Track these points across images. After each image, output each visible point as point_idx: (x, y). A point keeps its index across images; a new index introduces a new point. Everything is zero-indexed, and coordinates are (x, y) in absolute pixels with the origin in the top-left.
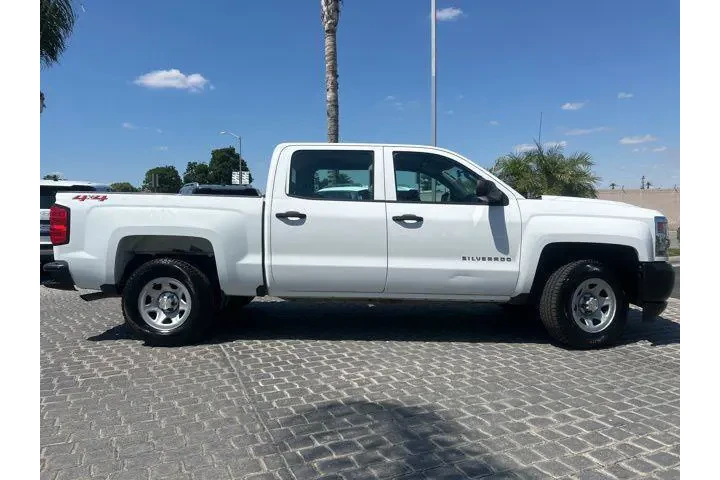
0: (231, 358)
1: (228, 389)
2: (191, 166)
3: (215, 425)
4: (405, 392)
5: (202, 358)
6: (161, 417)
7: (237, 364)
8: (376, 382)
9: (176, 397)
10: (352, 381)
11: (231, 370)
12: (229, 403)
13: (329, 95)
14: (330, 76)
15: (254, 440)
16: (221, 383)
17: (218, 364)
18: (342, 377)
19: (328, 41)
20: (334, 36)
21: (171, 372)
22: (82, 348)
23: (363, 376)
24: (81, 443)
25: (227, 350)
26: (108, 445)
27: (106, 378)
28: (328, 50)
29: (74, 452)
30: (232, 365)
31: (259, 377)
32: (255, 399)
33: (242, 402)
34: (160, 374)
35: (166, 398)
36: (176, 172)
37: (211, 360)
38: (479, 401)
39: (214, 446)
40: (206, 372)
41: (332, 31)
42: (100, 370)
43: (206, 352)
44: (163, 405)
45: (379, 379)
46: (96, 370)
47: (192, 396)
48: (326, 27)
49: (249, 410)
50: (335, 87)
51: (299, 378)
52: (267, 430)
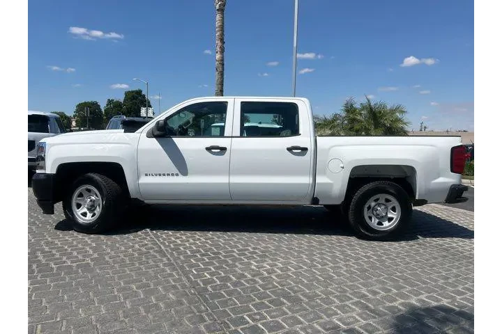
0: (166, 250)
1: (170, 275)
2: (110, 102)
3: (168, 306)
4: (303, 280)
5: (144, 249)
6: (125, 299)
7: (172, 254)
8: (279, 272)
9: (133, 282)
10: (261, 270)
11: (168, 259)
12: (174, 287)
13: (218, 56)
14: (218, 42)
15: (202, 320)
16: (163, 270)
17: (157, 255)
18: (253, 267)
19: (218, 17)
20: (223, 14)
21: (123, 260)
22: (49, 239)
23: (268, 267)
24: (68, 321)
25: (161, 243)
26: (90, 323)
27: (74, 265)
28: (218, 24)
29: (63, 329)
30: (169, 256)
31: (191, 266)
32: (194, 285)
33: (184, 286)
34: (115, 262)
35: (126, 283)
36: (99, 106)
37: (151, 251)
38: (359, 288)
39: (173, 325)
40: (150, 261)
41: (221, 10)
42: (68, 258)
43: (146, 245)
44: (124, 289)
45: (281, 269)
46: (64, 258)
47: (144, 281)
48: (217, 7)
49: (192, 294)
50: (222, 50)
51: (222, 267)
52: (210, 311)
